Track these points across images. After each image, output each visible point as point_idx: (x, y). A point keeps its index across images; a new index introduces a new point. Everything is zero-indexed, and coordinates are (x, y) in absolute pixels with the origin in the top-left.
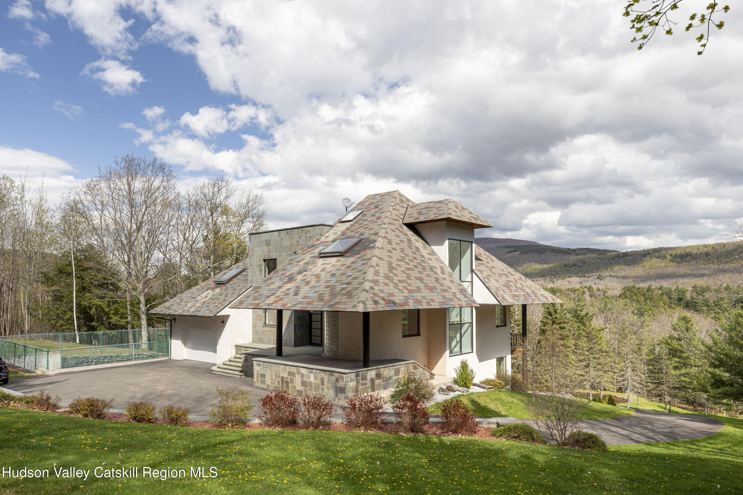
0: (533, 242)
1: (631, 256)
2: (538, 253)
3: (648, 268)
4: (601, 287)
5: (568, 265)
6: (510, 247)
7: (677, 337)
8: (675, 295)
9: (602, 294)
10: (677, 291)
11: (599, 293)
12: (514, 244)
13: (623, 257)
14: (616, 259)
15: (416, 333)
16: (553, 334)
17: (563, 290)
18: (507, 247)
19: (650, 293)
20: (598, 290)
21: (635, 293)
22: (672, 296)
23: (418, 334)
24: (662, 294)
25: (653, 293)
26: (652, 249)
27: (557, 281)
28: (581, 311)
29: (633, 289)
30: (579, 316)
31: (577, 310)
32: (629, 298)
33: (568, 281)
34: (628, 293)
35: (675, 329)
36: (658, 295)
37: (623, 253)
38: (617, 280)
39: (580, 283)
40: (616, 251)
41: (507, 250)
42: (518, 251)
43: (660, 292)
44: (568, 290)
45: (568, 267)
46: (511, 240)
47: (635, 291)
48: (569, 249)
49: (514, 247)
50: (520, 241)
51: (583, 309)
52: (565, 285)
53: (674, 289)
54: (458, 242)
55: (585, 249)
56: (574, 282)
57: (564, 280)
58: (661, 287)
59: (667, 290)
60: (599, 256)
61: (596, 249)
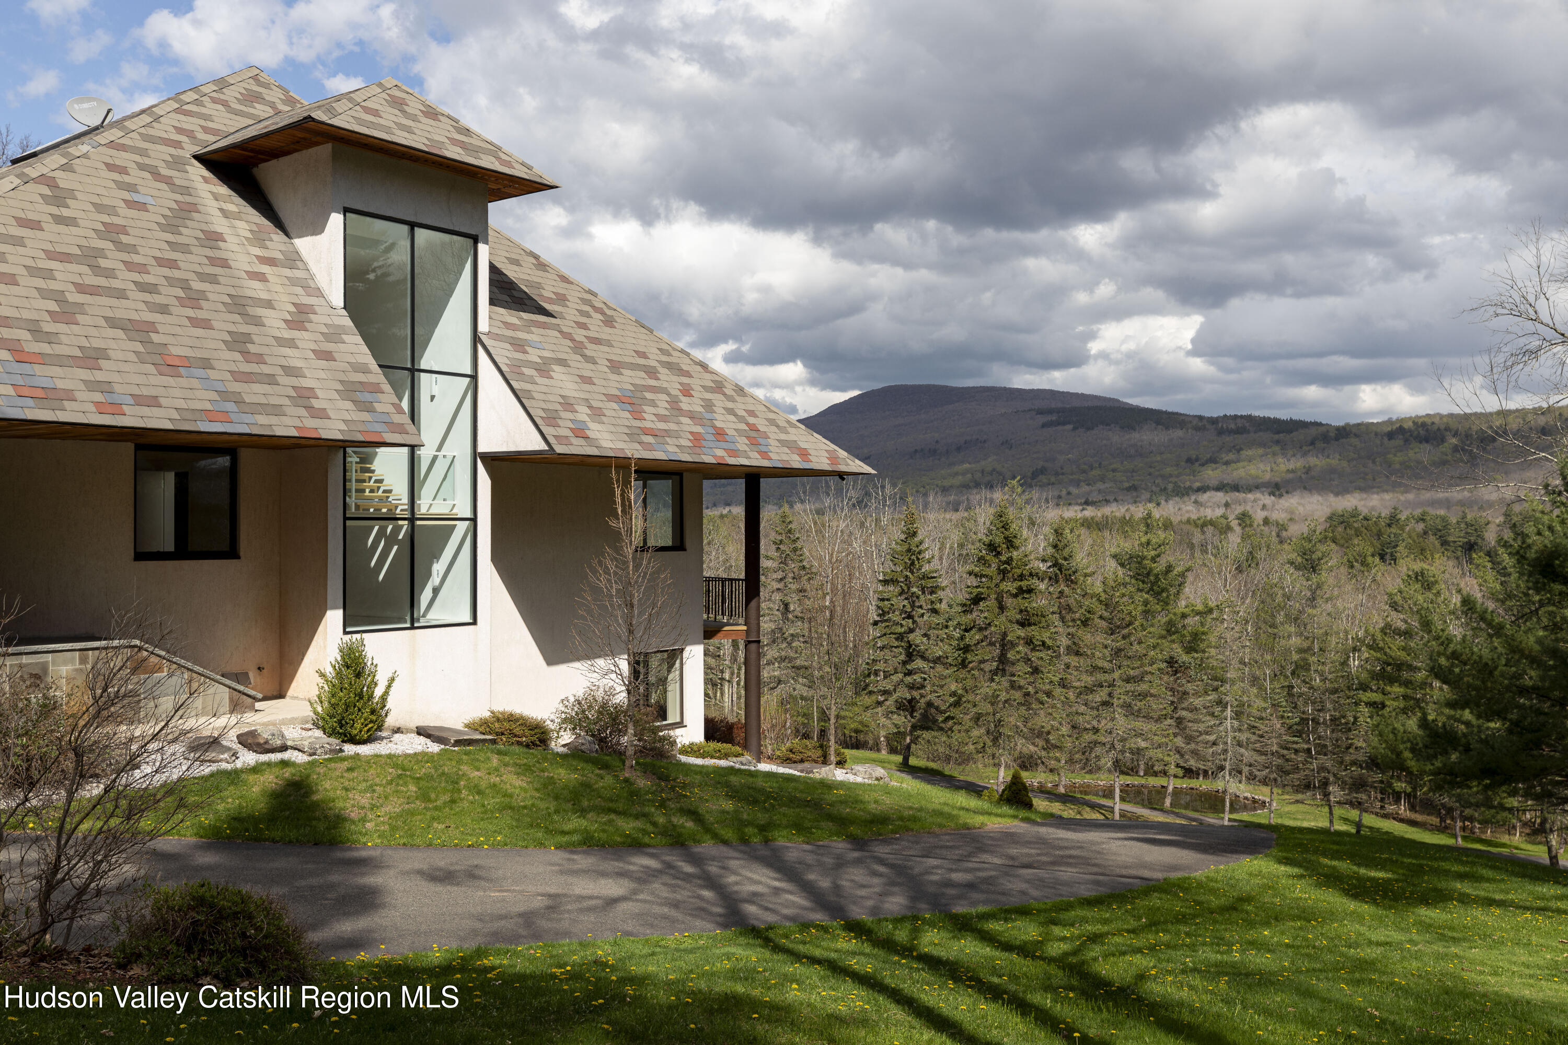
0: (1110, 399)
1: (1356, 435)
2: (1122, 428)
3: (1397, 466)
4: (1276, 516)
5: (1197, 460)
6: (1050, 412)
7: (1403, 626)
8: (1456, 536)
9: (1274, 533)
10: (1463, 526)
11: (1266, 529)
12: (1060, 405)
13: (1337, 439)
14: (1320, 445)
15: (225, 547)
16: (1002, 608)
17: (1175, 524)
18: (1040, 412)
19: (1394, 530)
20: (1266, 521)
21: (1357, 530)
22: (1451, 539)
23: (232, 553)
24: (1425, 533)
25: (1403, 530)
26: (1410, 418)
27: (1166, 501)
28: (1153, 560)
29: (1352, 520)
30: (1148, 574)
31: (1143, 558)
32: (1342, 542)
33: (1196, 502)
34: (1340, 529)
35: (1394, 606)
36: (1414, 535)
37: (1338, 429)
38: (1320, 498)
39: (1227, 505)
40: (1320, 424)
41: (1042, 419)
42: (1069, 423)
43: (1421, 527)
44: (1188, 521)
45: (1197, 464)
46: (1052, 394)
47: (1356, 525)
48: (1200, 418)
49: (1059, 411)
50: (1077, 395)
51: (1159, 556)
52: (1188, 512)
53: (1454, 521)
54: (405, 228)
55: (1242, 417)
56: (1210, 504)
57: (1186, 498)
58: (1424, 514)
59: (1438, 521)
60: (1276, 437)
61: (1269, 418)
